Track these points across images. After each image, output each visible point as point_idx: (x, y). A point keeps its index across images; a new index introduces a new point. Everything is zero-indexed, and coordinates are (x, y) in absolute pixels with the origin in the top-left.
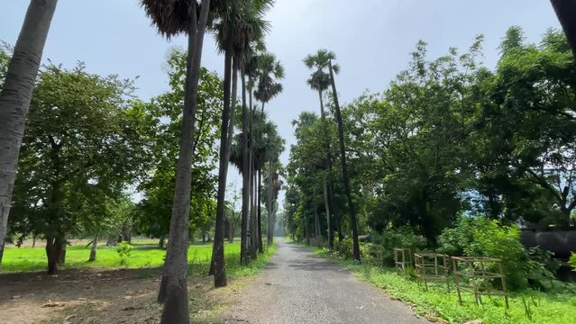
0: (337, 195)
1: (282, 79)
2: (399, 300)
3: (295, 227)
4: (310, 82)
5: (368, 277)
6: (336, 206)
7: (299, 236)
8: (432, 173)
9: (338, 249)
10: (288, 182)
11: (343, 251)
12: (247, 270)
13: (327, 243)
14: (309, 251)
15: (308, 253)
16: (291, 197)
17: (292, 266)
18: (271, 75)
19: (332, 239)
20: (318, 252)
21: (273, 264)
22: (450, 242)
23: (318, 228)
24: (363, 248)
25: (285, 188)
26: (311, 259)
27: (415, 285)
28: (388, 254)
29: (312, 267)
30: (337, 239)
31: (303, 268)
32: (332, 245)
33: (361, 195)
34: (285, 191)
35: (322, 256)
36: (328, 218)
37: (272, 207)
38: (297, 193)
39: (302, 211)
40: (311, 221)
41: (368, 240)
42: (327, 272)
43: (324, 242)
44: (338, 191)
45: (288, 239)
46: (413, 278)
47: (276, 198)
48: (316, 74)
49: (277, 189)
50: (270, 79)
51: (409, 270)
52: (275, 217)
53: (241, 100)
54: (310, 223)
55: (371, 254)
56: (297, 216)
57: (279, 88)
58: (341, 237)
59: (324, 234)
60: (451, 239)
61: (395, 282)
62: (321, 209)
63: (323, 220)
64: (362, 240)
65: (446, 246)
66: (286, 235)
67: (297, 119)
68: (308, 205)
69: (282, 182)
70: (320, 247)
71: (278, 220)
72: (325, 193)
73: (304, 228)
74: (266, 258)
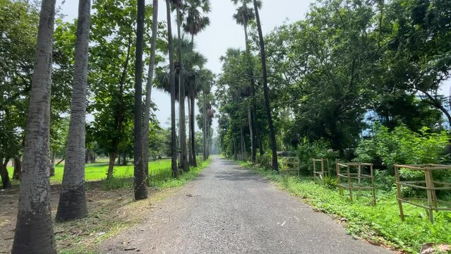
0: (259, 120)
1: (209, 12)
2: (323, 211)
3: (226, 146)
4: (236, 17)
5: (287, 186)
6: (258, 128)
7: (229, 154)
8: (346, 91)
9: (259, 162)
10: (220, 112)
11: (264, 163)
12: (174, 182)
13: (251, 157)
14: (236, 164)
15: (235, 166)
16: (222, 123)
17: (218, 177)
18: (199, 9)
19: (254, 154)
20: (243, 164)
21: (201, 176)
22: (367, 153)
23: (243, 146)
24: (280, 161)
25: (217, 116)
26: (236, 170)
27: (336, 194)
28: (304, 165)
29: (236, 177)
30: (259, 154)
31: (228, 178)
32: (254, 159)
33: (278, 120)
34: (218, 119)
35: (246, 168)
36: (251, 138)
37: (207, 132)
38: (227, 121)
39: (231, 133)
40: (238, 141)
41: (284, 155)
42: (248, 182)
43: (248, 157)
44: (260, 116)
45: (222, 156)
46: (332, 187)
47: (211, 124)
48: (241, 8)
49: (211, 116)
50: (197, 12)
51: (327, 179)
52: (211, 140)
53: (166, 24)
54: (238, 142)
55: (289, 165)
56: (226, 138)
57: (206, 21)
58: (262, 153)
59: (249, 151)
60: (367, 150)
61: (314, 190)
62: (246, 131)
63: (247, 140)
64: (279, 155)
65: (363, 156)
66: (219, 153)
67: (225, 55)
68: (235, 129)
69: (214, 111)
70: (245, 161)
71: (214, 143)
72: (249, 116)
73: (233, 147)
74: (198, 170)
